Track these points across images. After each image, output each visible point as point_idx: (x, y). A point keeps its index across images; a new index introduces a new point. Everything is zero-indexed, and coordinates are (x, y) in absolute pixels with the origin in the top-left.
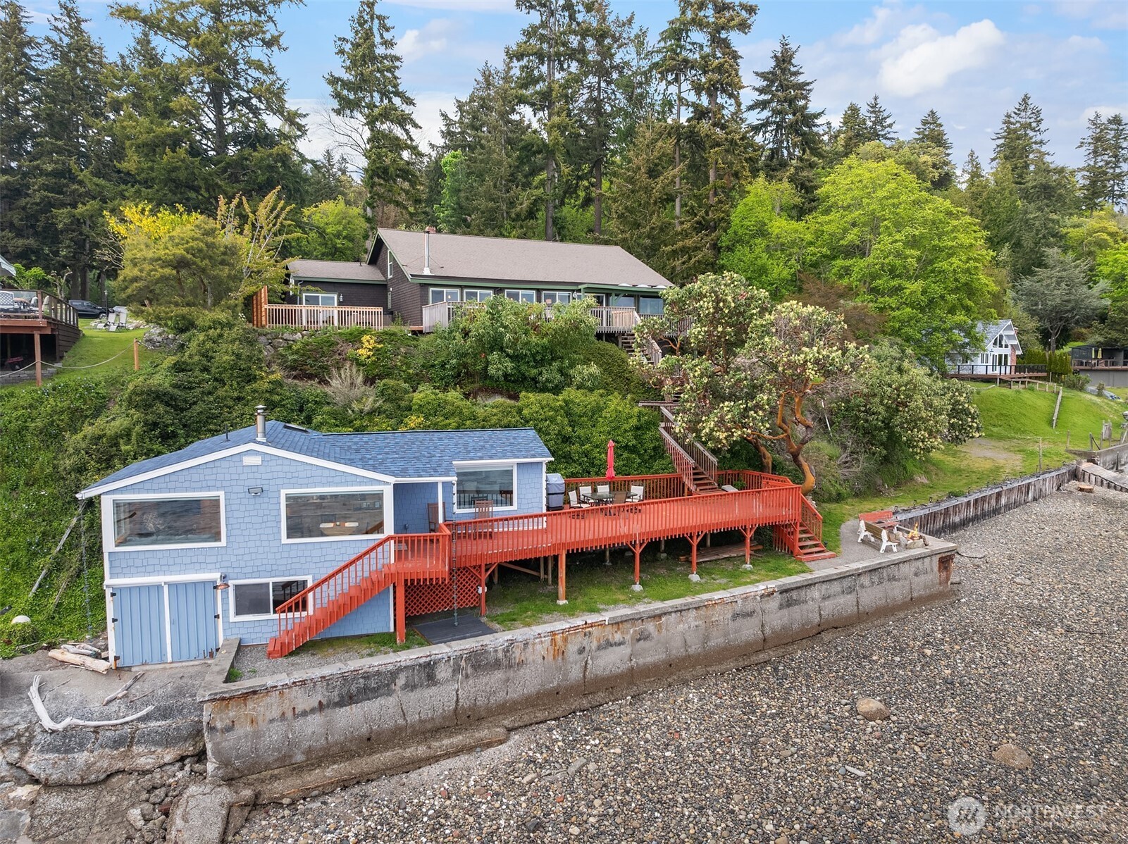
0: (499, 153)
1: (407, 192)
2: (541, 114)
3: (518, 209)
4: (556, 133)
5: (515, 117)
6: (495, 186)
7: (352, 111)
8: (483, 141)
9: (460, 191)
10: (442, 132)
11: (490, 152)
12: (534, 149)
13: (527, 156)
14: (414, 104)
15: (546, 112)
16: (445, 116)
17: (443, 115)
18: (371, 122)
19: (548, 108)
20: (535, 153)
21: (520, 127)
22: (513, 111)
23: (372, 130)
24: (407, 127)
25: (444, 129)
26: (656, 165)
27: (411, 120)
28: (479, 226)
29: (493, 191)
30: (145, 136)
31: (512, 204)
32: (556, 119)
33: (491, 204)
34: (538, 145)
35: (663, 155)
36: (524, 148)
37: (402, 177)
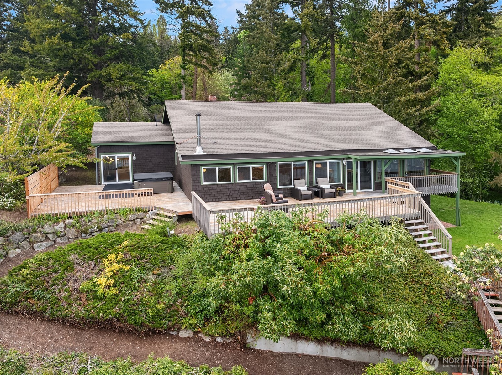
0: (269, 32)
1: (207, 59)
2: (296, 8)
3: (282, 68)
4: (306, 19)
5: (280, 11)
6: (267, 53)
7: (171, 10)
8: (258, 26)
9: (244, 56)
10: (238, 21)
11: (263, 32)
12: (292, 29)
13: (288, 34)
14: (211, 5)
15: (300, 7)
16: (239, 13)
17: (238, 12)
18: (182, 16)
19: (302, 4)
20: (293, 32)
21: (283, 17)
22: (278, 7)
23: (183, 21)
24: (207, 19)
25: (239, 19)
26: (389, 39)
27: (209, 14)
28: (256, 78)
29: (265, 56)
30: (36, 30)
31: (278, 64)
32: (306, 11)
33: (264, 65)
34: (295, 27)
35: (394, 32)
36: (286, 29)
37: (203, 50)
